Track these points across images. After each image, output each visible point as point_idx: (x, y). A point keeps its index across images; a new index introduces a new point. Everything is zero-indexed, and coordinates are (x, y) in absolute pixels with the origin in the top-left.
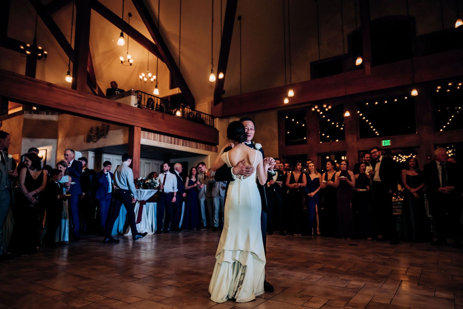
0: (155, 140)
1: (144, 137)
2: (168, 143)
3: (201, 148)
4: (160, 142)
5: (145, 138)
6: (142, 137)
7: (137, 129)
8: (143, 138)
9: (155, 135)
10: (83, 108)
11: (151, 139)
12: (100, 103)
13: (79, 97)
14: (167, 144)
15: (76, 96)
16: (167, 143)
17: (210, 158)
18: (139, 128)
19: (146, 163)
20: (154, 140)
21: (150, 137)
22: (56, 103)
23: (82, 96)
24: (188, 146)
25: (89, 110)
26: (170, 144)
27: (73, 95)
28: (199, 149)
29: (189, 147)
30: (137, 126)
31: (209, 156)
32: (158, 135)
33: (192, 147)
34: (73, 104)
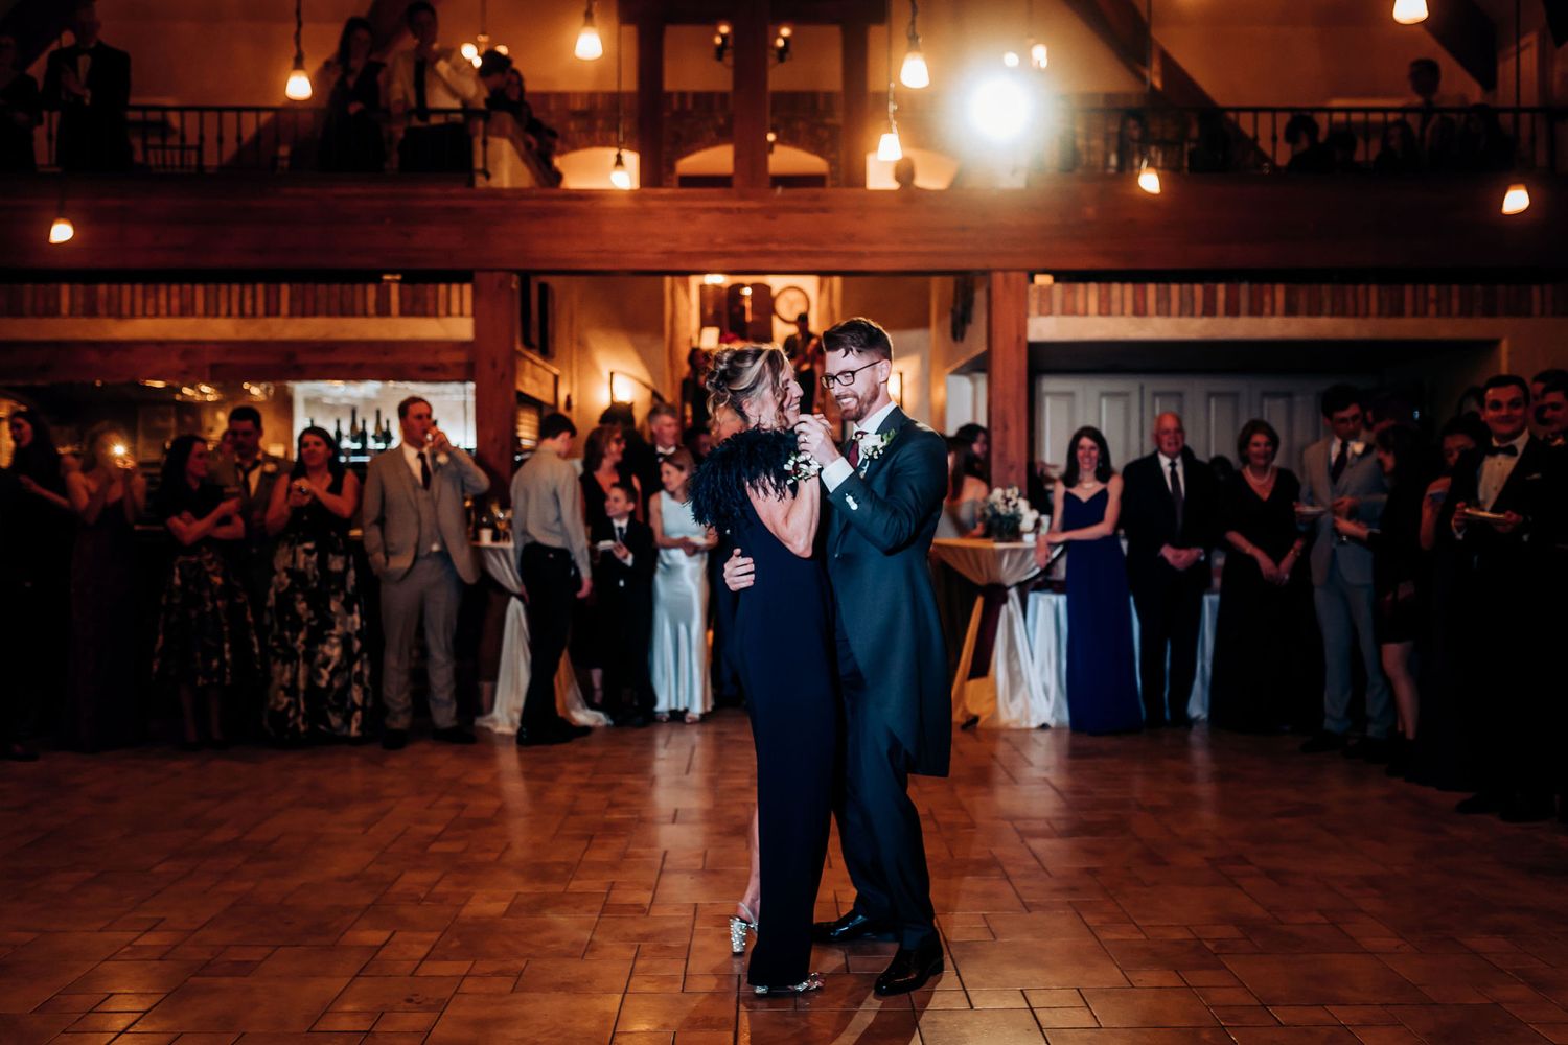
0: (1108, 313)
1: (1046, 309)
2: (1192, 314)
3: (1432, 309)
4: (1136, 320)
5: (1050, 313)
6: (1033, 311)
7: (1006, 281)
8: (1041, 313)
9: (1109, 293)
10: (756, 247)
11: (1086, 313)
12: (824, 210)
13: (739, 210)
14: (1185, 320)
15: (728, 211)
16: (1180, 314)
17: (1510, 354)
18: (1013, 275)
19: (1210, 395)
20: (1100, 314)
21: (1080, 306)
22: (664, 253)
23: (753, 204)
24: (1327, 310)
25: (786, 248)
26: (1206, 320)
27: (718, 209)
28: (1415, 314)
29: (1332, 314)
30: (1005, 270)
31: (1505, 346)
32: (1129, 289)
33: (1356, 315)
34: (720, 240)
